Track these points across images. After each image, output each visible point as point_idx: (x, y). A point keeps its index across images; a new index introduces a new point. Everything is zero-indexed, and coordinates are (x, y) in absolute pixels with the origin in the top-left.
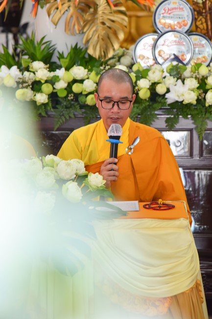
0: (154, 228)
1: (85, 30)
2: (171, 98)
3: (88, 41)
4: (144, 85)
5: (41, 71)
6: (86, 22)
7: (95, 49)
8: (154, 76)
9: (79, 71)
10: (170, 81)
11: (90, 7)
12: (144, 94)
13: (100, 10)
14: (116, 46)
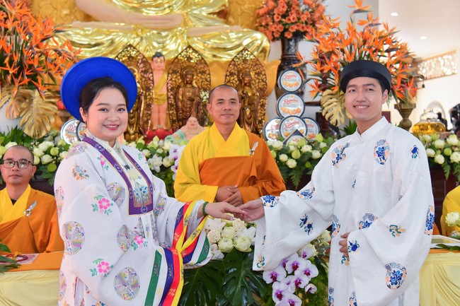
0: (42, 278)
1: (21, 115)
3: (24, 124)
6: (22, 110)
7: (30, 129)
11: (25, 99)
13: (35, 101)
14: (48, 128)
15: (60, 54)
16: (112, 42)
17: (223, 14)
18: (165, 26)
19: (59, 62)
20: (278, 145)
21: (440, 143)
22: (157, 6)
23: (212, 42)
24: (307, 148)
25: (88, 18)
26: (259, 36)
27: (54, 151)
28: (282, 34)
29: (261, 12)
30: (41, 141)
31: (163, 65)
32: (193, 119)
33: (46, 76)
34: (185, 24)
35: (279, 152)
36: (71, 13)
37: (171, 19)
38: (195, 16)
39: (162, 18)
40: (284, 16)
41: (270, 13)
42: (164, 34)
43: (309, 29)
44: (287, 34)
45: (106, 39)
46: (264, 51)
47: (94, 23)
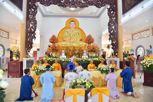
2: (62, 61)
4: (60, 59)
5: (52, 58)
8: (61, 59)
9: (55, 58)
10: (62, 59)
12: (60, 60)
13: (57, 54)
17: (81, 40)
19: (60, 49)
20: (83, 59)
21: (101, 59)
22: (73, 39)
23: (79, 44)
24: (86, 59)
25: (64, 41)
26: (85, 43)
27: (59, 59)
30: (58, 58)
31: (73, 47)
32: (74, 55)
33: (58, 51)
35: (83, 60)
36: (62, 40)
38: (77, 41)
39: (73, 41)
40: (89, 40)
41: (87, 40)
43: (92, 42)
44: (89, 43)
45: (66, 44)
46: (86, 45)
47: (65, 42)
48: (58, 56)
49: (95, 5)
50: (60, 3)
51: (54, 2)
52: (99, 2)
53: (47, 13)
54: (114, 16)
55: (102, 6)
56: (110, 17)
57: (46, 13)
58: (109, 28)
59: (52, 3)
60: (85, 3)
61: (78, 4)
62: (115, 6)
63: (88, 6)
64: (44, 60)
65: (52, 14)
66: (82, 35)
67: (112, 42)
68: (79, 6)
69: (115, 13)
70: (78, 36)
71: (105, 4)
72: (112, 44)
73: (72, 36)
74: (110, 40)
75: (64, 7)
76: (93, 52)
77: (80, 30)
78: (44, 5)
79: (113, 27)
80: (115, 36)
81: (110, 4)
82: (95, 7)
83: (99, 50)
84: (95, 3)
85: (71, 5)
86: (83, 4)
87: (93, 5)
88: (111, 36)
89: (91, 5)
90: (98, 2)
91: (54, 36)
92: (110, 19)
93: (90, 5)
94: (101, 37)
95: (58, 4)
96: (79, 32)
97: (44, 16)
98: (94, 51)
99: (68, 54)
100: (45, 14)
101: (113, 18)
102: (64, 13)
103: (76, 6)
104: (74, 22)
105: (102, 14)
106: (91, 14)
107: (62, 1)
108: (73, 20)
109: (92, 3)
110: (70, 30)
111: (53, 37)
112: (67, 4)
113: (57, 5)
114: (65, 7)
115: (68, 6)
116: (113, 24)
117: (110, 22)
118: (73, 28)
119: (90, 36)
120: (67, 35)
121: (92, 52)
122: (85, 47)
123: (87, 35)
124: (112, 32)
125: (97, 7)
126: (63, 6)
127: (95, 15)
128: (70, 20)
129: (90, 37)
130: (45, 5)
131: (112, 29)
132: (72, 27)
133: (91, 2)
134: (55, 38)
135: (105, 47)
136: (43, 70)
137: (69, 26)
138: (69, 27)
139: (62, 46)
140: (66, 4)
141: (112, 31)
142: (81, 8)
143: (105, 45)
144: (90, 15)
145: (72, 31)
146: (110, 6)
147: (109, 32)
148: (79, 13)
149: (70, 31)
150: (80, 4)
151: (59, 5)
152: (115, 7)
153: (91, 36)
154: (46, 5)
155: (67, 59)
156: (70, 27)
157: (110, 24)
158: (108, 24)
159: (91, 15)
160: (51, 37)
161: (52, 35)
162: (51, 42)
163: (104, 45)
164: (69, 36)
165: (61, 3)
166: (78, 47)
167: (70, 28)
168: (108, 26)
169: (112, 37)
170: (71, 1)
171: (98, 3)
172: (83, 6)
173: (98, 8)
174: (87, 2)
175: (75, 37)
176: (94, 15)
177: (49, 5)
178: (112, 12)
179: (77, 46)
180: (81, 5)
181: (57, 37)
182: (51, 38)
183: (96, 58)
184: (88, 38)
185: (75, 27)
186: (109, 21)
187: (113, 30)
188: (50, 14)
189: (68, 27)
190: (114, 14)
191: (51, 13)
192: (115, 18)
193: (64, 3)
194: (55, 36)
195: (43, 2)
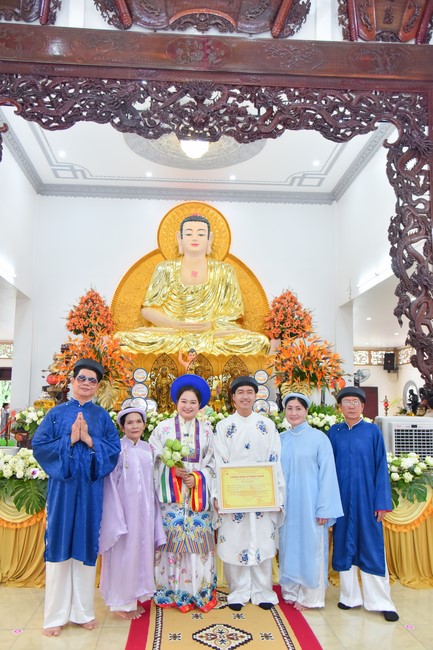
13: (107, 388)
15: (123, 359)
16: (163, 341)
17: (240, 321)
18: (198, 330)
19: (122, 364)
22: (195, 317)
23: (231, 342)
25: (149, 324)
28: (281, 335)
29: (267, 319)
31: (195, 357)
33: (114, 373)
34: (213, 328)
36: (139, 320)
37: (203, 325)
38: (220, 323)
39: (197, 325)
40: (282, 323)
41: (272, 320)
42: (198, 335)
43: (300, 332)
44: (285, 336)
45: (159, 339)
46: (266, 348)
47: (152, 328)
48: (111, 402)
49: (318, 126)
50: (130, 116)
51: (96, 105)
52: (341, 109)
53: (57, 176)
54: (421, 183)
55: (353, 130)
56: (403, 192)
57: (55, 171)
58: (393, 252)
59: (85, 114)
60: (265, 118)
61: (227, 118)
62: (426, 133)
63: (280, 133)
64: (28, 421)
65: (85, 177)
66: (243, 292)
67: (411, 326)
68: (229, 133)
69: (426, 167)
70: (226, 300)
71: (370, 121)
72: (414, 340)
73: (190, 298)
74: (404, 317)
75: (150, 138)
76: (306, 383)
77: (233, 266)
78: (38, 120)
79: (419, 247)
80: (427, 295)
81: (402, 121)
82: (316, 134)
83: (340, 371)
84: (319, 117)
85: (186, 126)
86: (251, 120)
87: (308, 127)
88: (408, 294)
89: (296, 127)
90: (336, 107)
91: (92, 299)
92: (398, 203)
93: (287, 125)
94: (348, 306)
95: (117, 120)
96: (232, 279)
97: (41, 188)
98: (314, 375)
99: (165, 390)
100: (47, 176)
101: (415, 198)
102: (149, 175)
103: (211, 130)
104: (206, 222)
105: (354, 179)
106: (297, 181)
107: (137, 106)
108: (198, 212)
109: (299, 116)
110: (179, 264)
111: (87, 302)
112: (165, 119)
113: (113, 123)
114: (156, 136)
115: (173, 134)
116: (416, 230)
117: (401, 217)
118: (195, 254)
119: (288, 298)
120: (166, 290)
121: (302, 379)
122: (260, 359)
123: (273, 293)
124: (413, 275)
125: (327, 135)
126: (141, 131)
127: (319, 185)
128: (182, 214)
129: (288, 302)
130: (46, 126)
131: (414, 256)
132: (195, 249)
133: (296, 110)
134: (97, 309)
135: (370, 364)
136: (19, 475)
137: (177, 247)
138: (173, 252)
139: (134, 352)
140: (158, 122)
141: (409, 265)
142: (240, 140)
143: (369, 351)
144: (291, 184)
145: (194, 274)
146: (400, 127)
147: (399, 270)
148: (233, 178)
149: (179, 271)
150: (233, 122)
151: (120, 123)
152: (428, 138)
153: (293, 300)
154: (50, 122)
155: (161, 416)
156: (181, 252)
157: (402, 227)
158: (390, 230)
159: (295, 188)
160: (77, 305)
161: (84, 294)
162: (77, 332)
163: (364, 354)
164: (174, 297)
165: (134, 112)
166: (221, 356)
167: (179, 256)
168: (390, 238)
169: (413, 299)
170: (185, 106)
171: (335, 113)
172: (251, 133)
173: (336, 140)
174: (275, 109)
175: (207, 304)
176: (310, 186)
177: (69, 123)
178: (411, 164)
179: (217, 353)
180: (240, 125)
181: (109, 303)
182: (78, 310)
183: (322, 415)
184: (277, 310)
185: (210, 251)
186: (395, 215)
187: (415, 263)
188: (76, 177)
189: (168, 250)
190: (422, 172)
191: (79, 174)
192: (426, 196)
193: (147, 114)
194: (97, 295)
195: (32, 105)
